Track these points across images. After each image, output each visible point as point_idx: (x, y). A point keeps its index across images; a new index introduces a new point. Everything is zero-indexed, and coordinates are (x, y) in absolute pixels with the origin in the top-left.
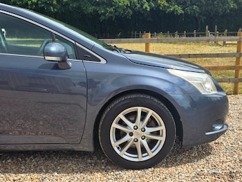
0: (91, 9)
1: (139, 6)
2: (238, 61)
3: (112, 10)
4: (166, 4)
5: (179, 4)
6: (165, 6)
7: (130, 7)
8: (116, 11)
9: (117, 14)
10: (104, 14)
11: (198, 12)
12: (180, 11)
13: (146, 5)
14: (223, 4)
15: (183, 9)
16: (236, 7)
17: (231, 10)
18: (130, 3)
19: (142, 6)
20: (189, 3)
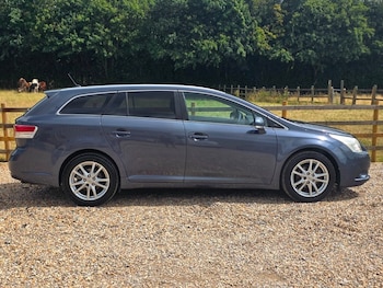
0: (161, 53)
1: (230, 50)
2: (375, 129)
3: (191, 54)
4: (269, 48)
5: (287, 47)
6: (266, 50)
7: (218, 52)
8: (197, 57)
9: (200, 61)
10: (180, 61)
11: (315, 59)
12: (289, 57)
13: (241, 49)
14: (351, 48)
15: (293, 55)
16: (369, 52)
17: (362, 56)
18: (218, 46)
19: (235, 50)
20: (301, 46)
